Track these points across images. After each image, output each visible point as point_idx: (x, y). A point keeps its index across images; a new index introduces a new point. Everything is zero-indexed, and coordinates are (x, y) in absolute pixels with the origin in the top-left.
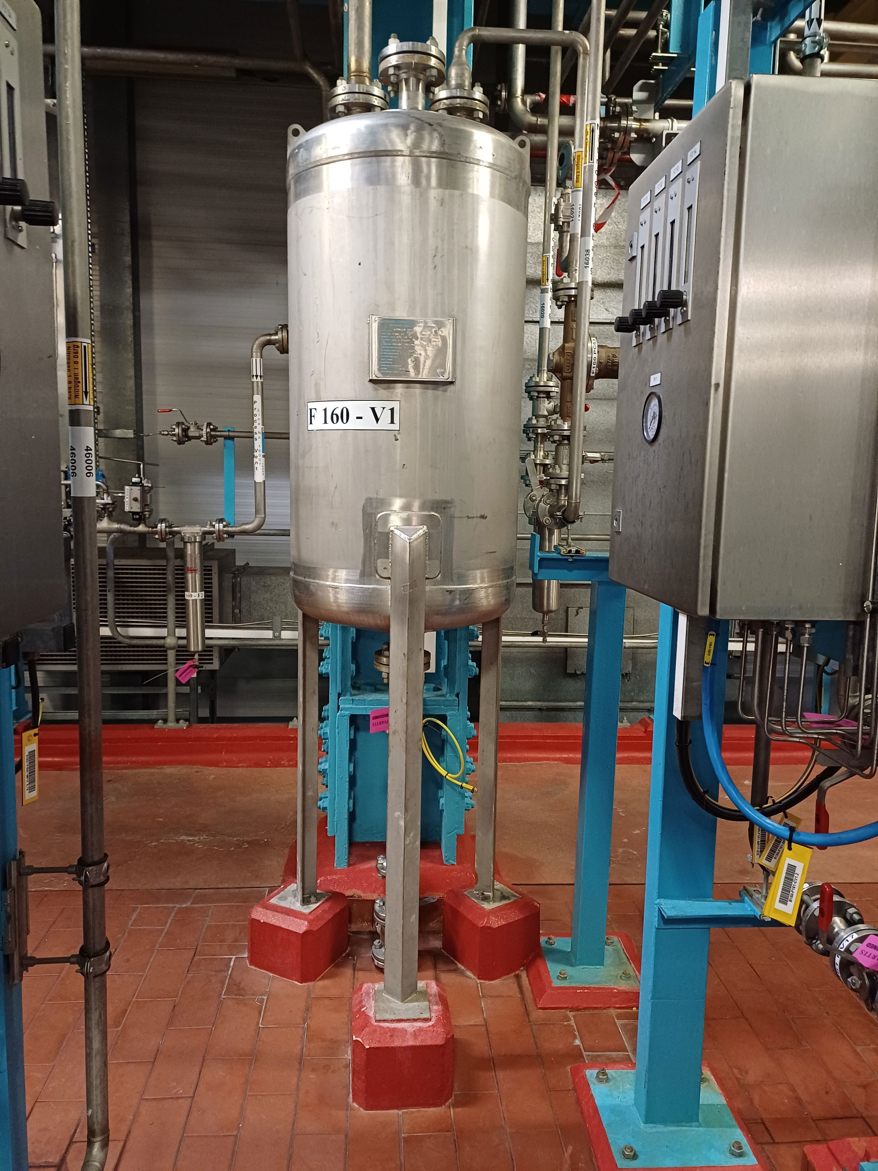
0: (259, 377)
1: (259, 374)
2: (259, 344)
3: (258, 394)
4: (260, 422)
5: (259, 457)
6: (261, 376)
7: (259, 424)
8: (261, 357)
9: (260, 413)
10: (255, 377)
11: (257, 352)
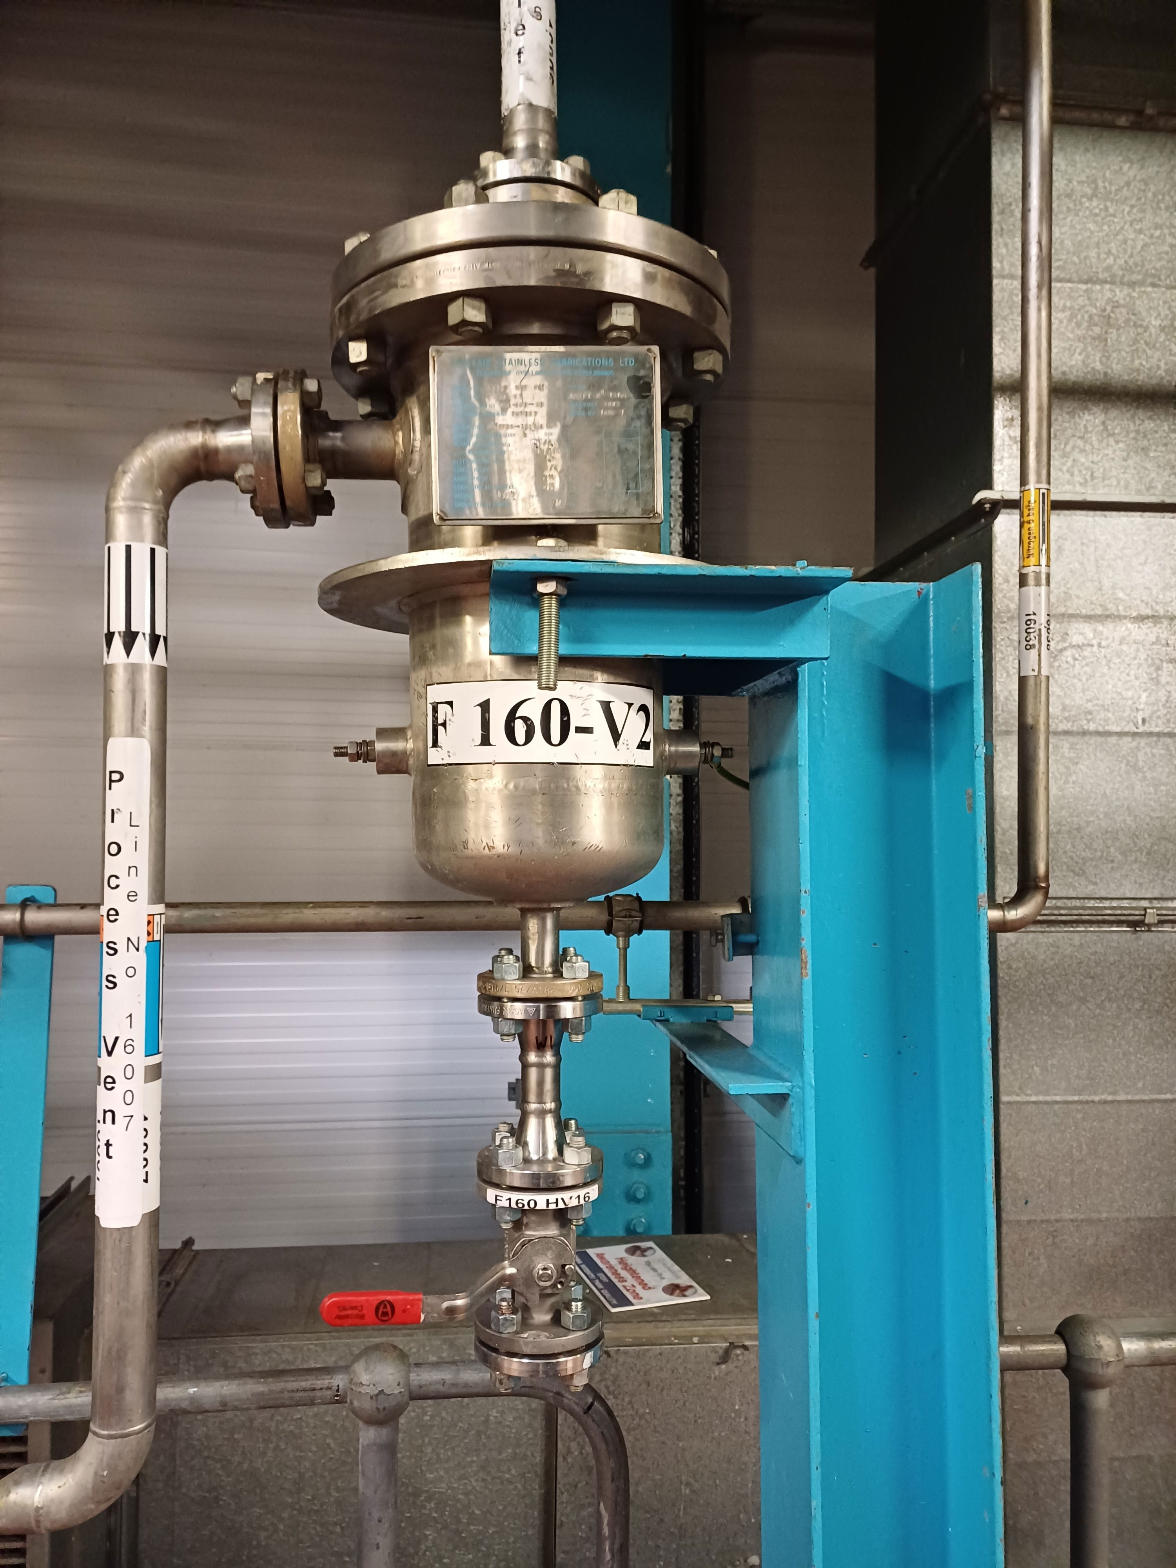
0: (142, 645)
1: (141, 624)
2: (150, 466)
3: (134, 731)
4: (142, 883)
5: (121, 1085)
6: (155, 640)
7: (132, 896)
8: (162, 538)
9: (144, 834)
10: (118, 643)
11: (135, 511)
